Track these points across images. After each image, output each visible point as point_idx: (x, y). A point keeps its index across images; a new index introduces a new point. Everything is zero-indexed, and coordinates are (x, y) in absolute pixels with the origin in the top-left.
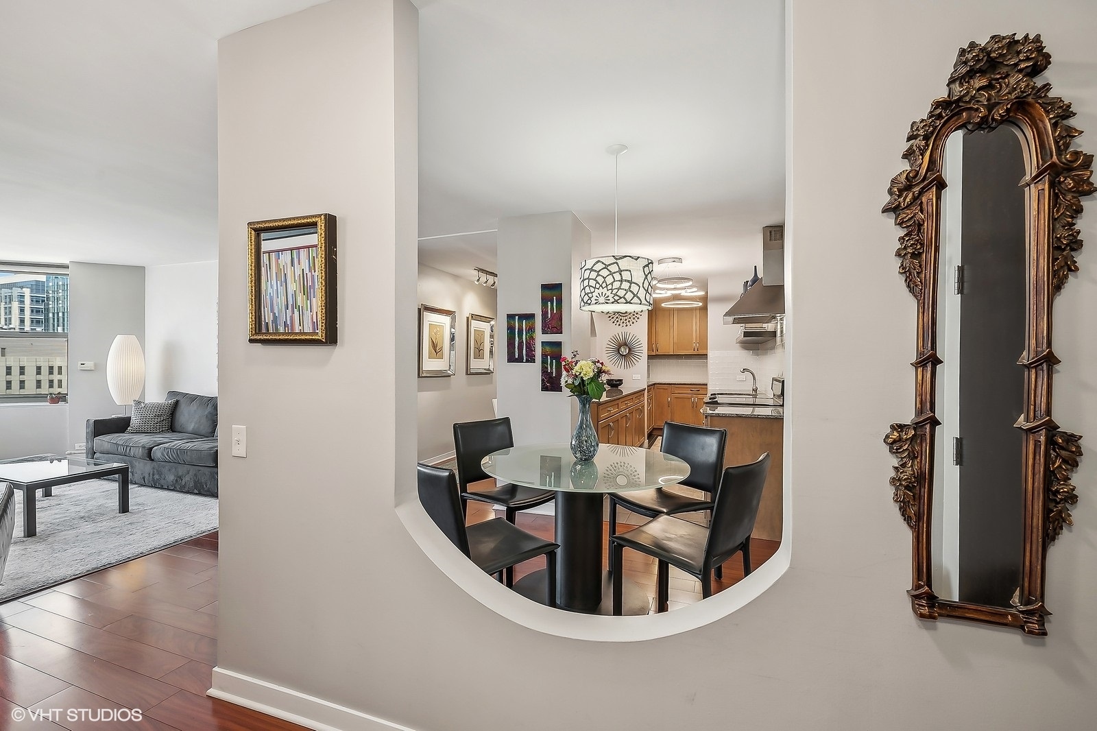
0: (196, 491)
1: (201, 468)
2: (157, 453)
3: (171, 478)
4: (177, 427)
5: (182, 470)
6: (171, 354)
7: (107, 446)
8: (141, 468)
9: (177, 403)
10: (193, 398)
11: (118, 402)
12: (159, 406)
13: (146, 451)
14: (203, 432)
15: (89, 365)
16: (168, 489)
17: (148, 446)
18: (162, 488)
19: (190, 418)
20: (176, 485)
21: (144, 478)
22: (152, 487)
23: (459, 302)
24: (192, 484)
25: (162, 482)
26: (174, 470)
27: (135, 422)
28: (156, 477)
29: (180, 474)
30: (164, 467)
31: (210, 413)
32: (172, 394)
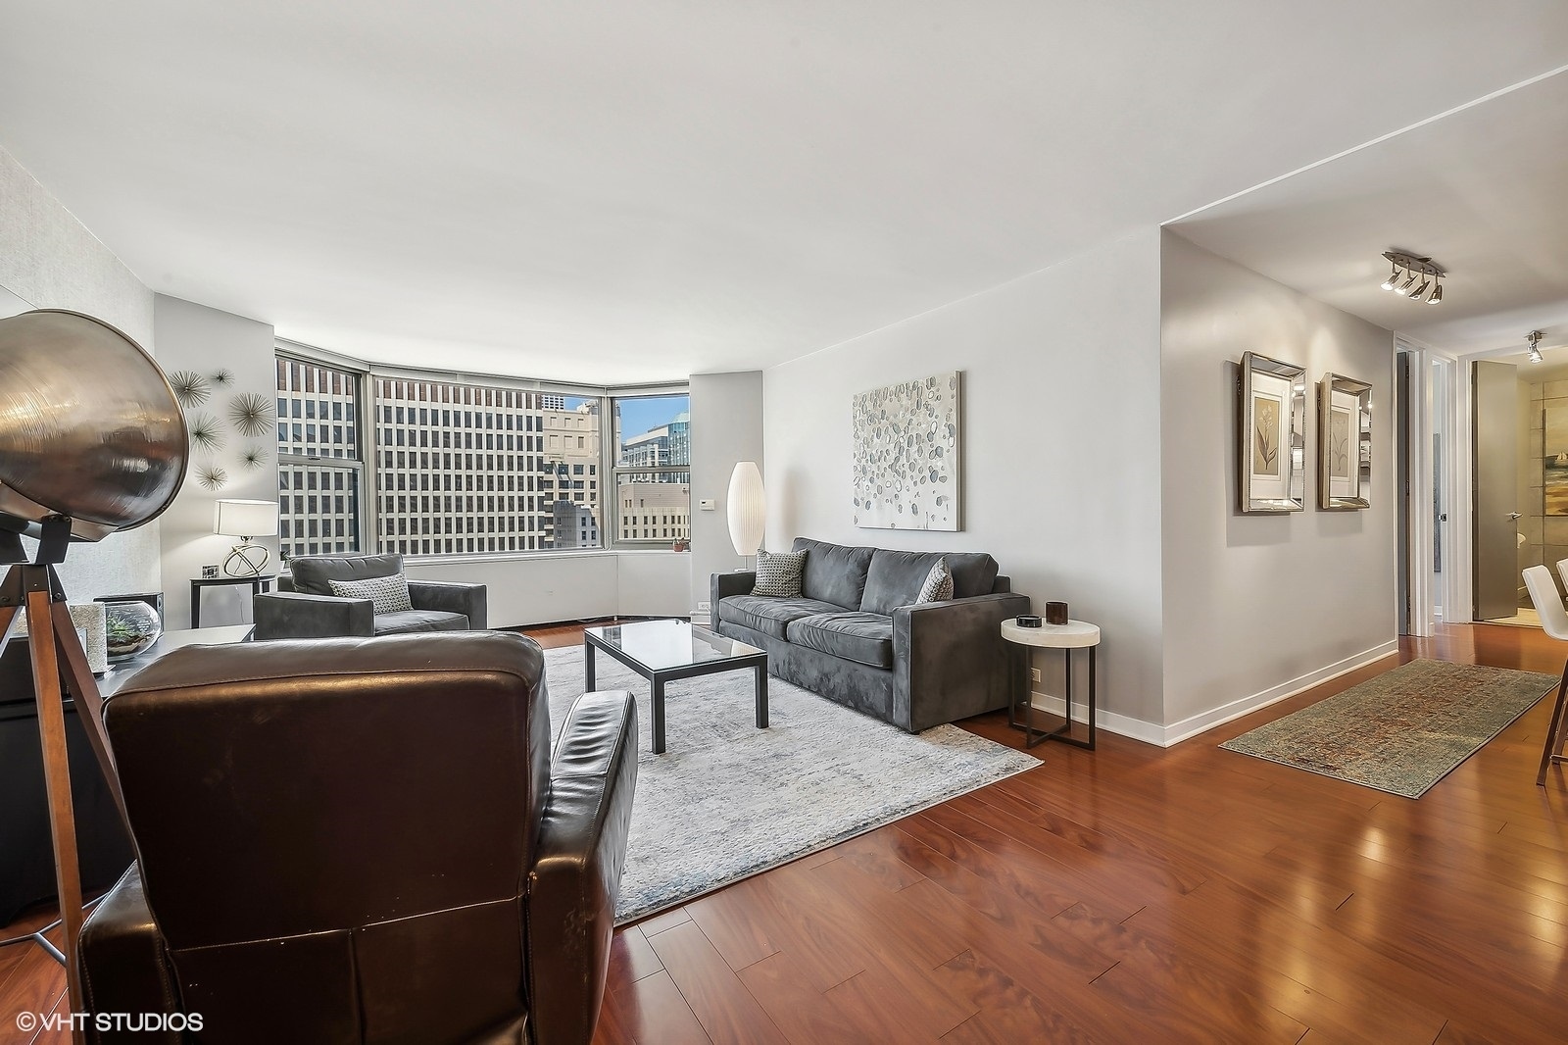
0: (850, 703)
1: (858, 667)
2: (795, 630)
3: (814, 674)
4: (810, 590)
5: (830, 664)
6: (795, 487)
7: (733, 613)
8: (777, 653)
9: (807, 555)
10: (828, 549)
11: (741, 552)
12: (788, 560)
13: (781, 627)
14: (844, 601)
15: (710, 503)
16: (809, 689)
17: (782, 619)
18: (801, 685)
19: (828, 579)
20: (822, 687)
21: (777, 666)
22: (787, 681)
23: (1303, 349)
24: (845, 691)
25: (802, 677)
26: (817, 662)
27: (761, 581)
28: (794, 668)
29: (827, 669)
30: (804, 654)
31: (851, 572)
32: (801, 542)
